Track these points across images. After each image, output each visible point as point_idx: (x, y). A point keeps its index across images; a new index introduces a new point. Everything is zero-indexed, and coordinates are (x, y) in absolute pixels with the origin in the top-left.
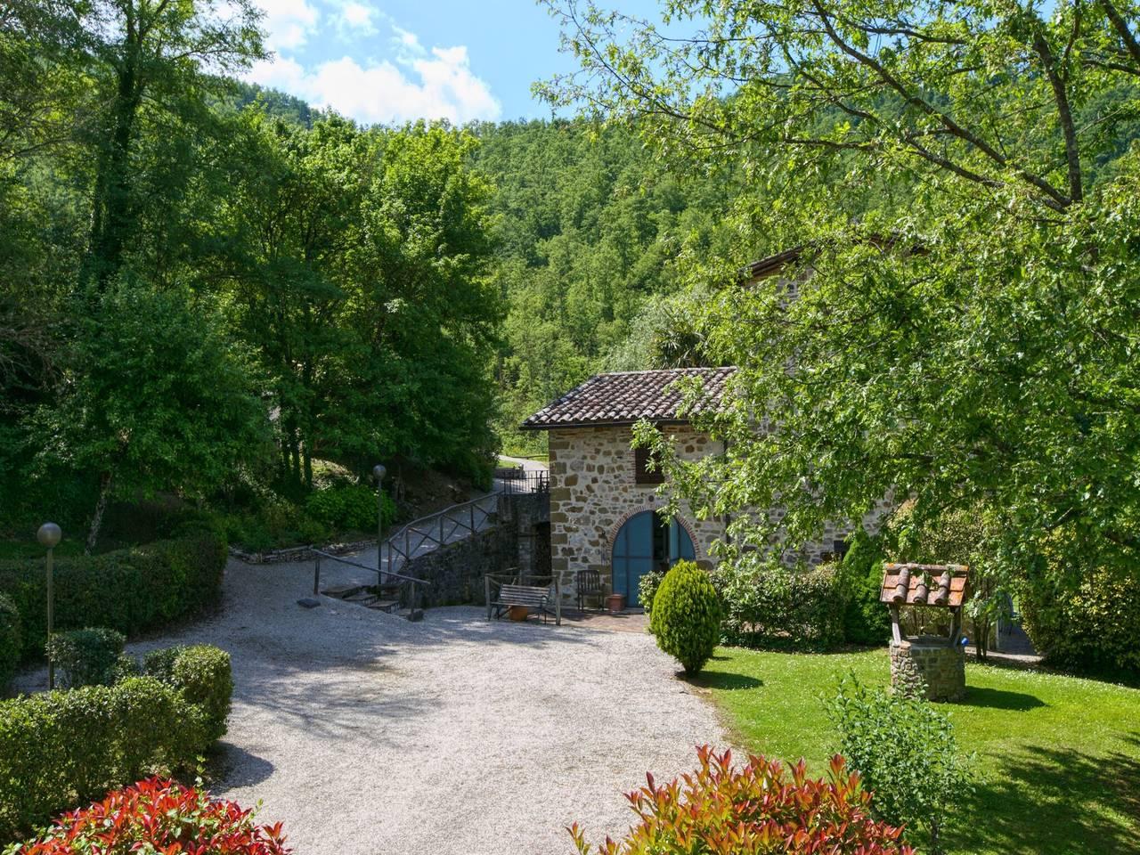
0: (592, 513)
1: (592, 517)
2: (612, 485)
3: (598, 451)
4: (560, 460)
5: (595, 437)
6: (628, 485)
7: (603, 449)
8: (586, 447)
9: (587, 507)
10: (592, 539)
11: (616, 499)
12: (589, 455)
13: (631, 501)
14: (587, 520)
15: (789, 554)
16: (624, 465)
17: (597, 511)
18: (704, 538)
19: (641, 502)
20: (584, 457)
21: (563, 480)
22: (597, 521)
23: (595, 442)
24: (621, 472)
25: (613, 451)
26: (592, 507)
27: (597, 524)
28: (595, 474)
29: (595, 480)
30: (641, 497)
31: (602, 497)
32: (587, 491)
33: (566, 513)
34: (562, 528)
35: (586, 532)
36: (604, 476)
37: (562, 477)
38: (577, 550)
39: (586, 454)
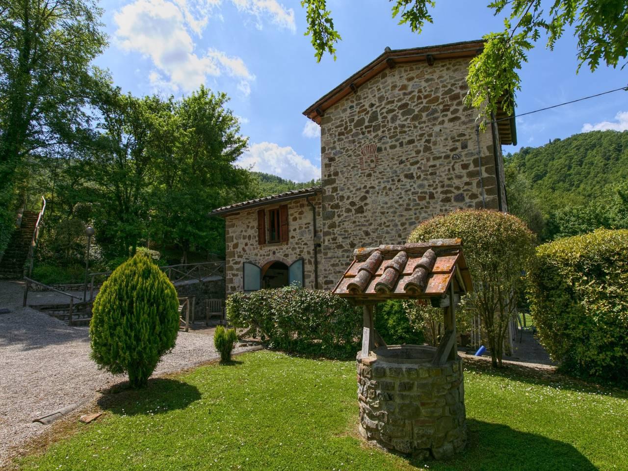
2: (255, 246)
3: (248, 227)
4: (230, 234)
5: (247, 218)
6: (262, 246)
7: (251, 225)
8: (242, 225)
11: (256, 255)
12: (244, 230)
13: (264, 255)
19: (268, 255)
20: (242, 231)
21: (232, 246)
23: (247, 221)
25: (255, 225)
26: (245, 261)
28: (247, 240)
29: (246, 245)
30: (269, 253)
31: (249, 254)
32: (242, 251)
33: (233, 265)
34: (231, 274)
35: (242, 276)
36: (251, 242)
37: (231, 244)
38: (238, 287)
39: (242, 229)
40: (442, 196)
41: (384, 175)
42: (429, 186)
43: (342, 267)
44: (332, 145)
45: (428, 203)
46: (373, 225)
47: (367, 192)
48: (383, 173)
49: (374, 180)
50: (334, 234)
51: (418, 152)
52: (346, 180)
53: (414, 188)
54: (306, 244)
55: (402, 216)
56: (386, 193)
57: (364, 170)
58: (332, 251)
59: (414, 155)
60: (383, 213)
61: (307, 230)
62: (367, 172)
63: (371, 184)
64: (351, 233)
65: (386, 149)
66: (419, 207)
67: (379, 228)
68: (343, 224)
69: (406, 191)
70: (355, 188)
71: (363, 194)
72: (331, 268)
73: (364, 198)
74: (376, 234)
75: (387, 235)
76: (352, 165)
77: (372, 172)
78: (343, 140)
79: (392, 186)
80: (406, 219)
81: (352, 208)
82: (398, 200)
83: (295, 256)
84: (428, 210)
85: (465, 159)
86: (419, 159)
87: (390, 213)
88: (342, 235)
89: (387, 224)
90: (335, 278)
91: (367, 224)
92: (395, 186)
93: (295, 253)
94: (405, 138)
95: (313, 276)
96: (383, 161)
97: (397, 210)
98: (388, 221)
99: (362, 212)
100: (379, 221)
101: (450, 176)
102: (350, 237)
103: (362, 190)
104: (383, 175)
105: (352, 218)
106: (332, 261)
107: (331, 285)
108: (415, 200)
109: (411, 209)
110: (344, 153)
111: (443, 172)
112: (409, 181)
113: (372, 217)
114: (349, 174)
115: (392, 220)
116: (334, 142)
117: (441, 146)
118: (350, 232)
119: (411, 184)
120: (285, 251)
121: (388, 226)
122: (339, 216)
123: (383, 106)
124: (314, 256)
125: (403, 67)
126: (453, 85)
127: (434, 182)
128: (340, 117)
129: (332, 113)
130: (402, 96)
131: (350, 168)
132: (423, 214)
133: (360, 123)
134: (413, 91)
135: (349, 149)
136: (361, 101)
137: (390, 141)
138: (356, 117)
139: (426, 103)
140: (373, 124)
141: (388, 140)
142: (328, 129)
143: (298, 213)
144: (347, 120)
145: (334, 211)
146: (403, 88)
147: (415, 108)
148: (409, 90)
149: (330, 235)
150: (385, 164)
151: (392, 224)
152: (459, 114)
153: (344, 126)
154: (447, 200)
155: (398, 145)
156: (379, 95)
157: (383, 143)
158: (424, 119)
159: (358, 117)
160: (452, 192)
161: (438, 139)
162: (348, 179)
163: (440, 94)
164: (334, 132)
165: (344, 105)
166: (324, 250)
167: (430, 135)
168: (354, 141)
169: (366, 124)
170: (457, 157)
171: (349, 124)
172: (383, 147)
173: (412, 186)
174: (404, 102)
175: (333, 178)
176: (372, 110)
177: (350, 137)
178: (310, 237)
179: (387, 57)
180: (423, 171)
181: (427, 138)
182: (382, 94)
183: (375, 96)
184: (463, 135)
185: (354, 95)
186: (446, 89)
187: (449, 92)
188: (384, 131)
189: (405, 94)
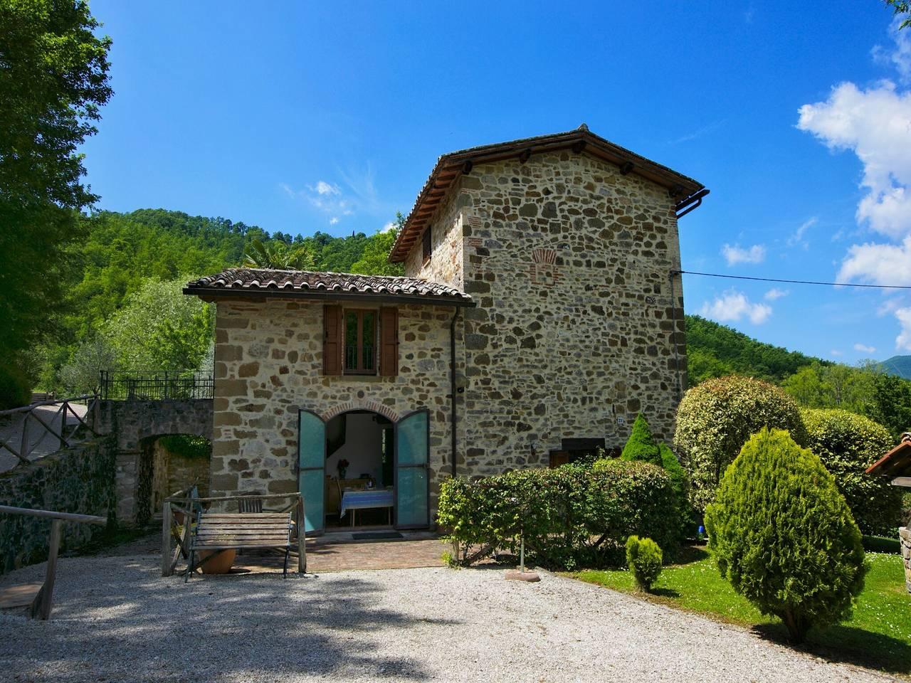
0: (278, 412)
1: (277, 418)
2: (308, 377)
3: (290, 334)
4: (231, 342)
5: (287, 316)
7: (297, 331)
8: (272, 326)
9: (270, 405)
10: (277, 447)
11: (314, 395)
12: (276, 338)
13: (334, 397)
14: (269, 423)
15: (518, 455)
17: (285, 409)
19: (347, 398)
20: (271, 341)
21: (237, 369)
22: (285, 423)
23: (286, 322)
25: (311, 335)
26: (279, 405)
27: (284, 427)
28: (285, 362)
29: (284, 370)
30: (346, 393)
31: (292, 391)
32: (271, 384)
33: (239, 413)
34: (232, 432)
35: (268, 437)
36: (298, 365)
37: (235, 364)
38: (254, 462)
39: (273, 336)
40: (635, 345)
41: (566, 300)
42: (621, 328)
43: (499, 428)
44: (482, 228)
45: (620, 350)
46: (549, 368)
47: (541, 318)
48: (564, 297)
49: (551, 303)
50: (485, 373)
51: (609, 281)
52: (507, 291)
53: (604, 327)
54: (432, 385)
56: (569, 326)
57: (535, 283)
58: (482, 400)
59: (604, 283)
60: (563, 353)
61: (435, 360)
62: (541, 288)
63: (546, 307)
64: (514, 377)
65: (568, 263)
66: (610, 354)
67: (558, 374)
68: (502, 360)
69: (595, 329)
70: (522, 308)
71: (534, 320)
72: (481, 429)
73: (535, 326)
74: (553, 383)
75: (568, 386)
76: (517, 271)
77: (548, 290)
78: (502, 226)
79: (576, 319)
80: (594, 367)
81: (517, 337)
82: (583, 338)
83: (410, 404)
84: (620, 360)
85: (658, 306)
86: (610, 290)
87: (572, 355)
88: (499, 376)
89: (569, 370)
90: (487, 445)
91: (540, 365)
92: (580, 319)
93: (410, 399)
94: (593, 257)
95: (446, 442)
96: (564, 279)
97: (581, 353)
98: (570, 366)
99: (533, 346)
100: (557, 364)
101: (643, 322)
102: (513, 382)
103: (533, 313)
104: (563, 299)
105: (516, 352)
106: (482, 418)
107: (480, 457)
108: (604, 344)
109: (599, 355)
110: (505, 249)
111: (636, 313)
112: (598, 316)
113: (547, 356)
114: (513, 284)
115: (575, 366)
116: (487, 225)
117: (635, 281)
118: (512, 374)
119: (601, 321)
120: (387, 393)
121: (570, 373)
122: (495, 346)
123: (563, 200)
124: (450, 406)
125: (589, 158)
126: (646, 211)
127: (627, 325)
128: (496, 189)
129: (481, 174)
130: (588, 197)
131: (514, 275)
132: (614, 365)
133: (530, 210)
134: (602, 198)
135: (513, 244)
136: (530, 178)
137: (574, 253)
138: (523, 200)
139: (618, 220)
140: (550, 220)
141: (571, 251)
142: (475, 200)
143: (418, 326)
144: (509, 197)
145: (487, 337)
146: (590, 187)
147: (605, 221)
148: (597, 193)
149: (479, 375)
150: (567, 284)
151: (574, 370)
152: (653, 249)
153: (504, 205)
154: (639, 351)
155: (585, 263)
156: (558, 182)
157: (565, 254)
158: (615, 240)
159: (527, 200)
160: (644, 342)
161: (632, 272)
162: (511, 291)
163: (633, 216)
164: (486, 207)
165: (503, 172)
166: (468, 398)
167: (623, 264)
168: (520, 235)
169: (539, 216)
170: (650, 301)
171: (511, 205)
172: (565, 259)
173: (601, 324)
174: (590, 206)
175: (484, 281)
176: (547, 199)
177: (514, 227)
178: (441, 373)
179: (582, 137)
180: (615, 308)
181: (620, 266)
182: (561, 182)
183: (551, 180)
184: (657, 276)
185: (519, 163)
186: (640, 213)
187: (642, 217)
188: (565, 237)
189: (592, 196)
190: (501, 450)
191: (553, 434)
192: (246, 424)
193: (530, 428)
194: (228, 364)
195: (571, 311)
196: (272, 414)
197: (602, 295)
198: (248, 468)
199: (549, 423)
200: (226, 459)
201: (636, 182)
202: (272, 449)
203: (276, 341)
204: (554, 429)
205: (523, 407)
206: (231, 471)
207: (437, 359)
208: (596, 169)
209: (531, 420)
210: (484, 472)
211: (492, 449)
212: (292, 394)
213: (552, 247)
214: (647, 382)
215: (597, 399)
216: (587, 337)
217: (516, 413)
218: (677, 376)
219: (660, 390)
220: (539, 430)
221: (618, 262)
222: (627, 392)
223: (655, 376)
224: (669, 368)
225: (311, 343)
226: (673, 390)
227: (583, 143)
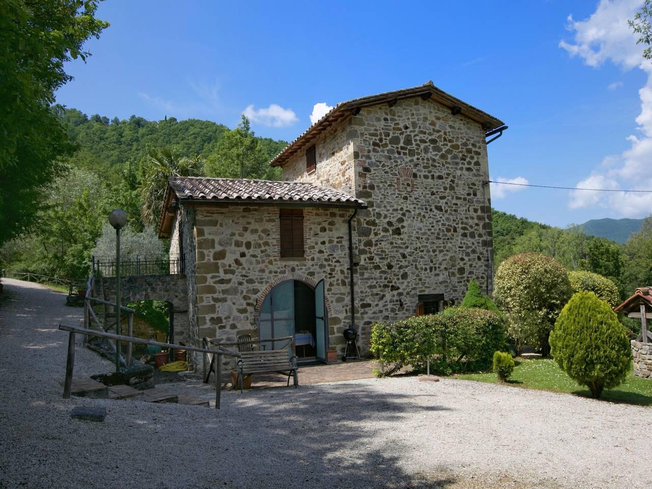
0: (240, 284)
1: (240, 287)
2: (259, 259)
3: (246, 229)
4: (207, 236)
5: (243, 217)
6: (273, 258)
7: (251, 227)
8: (234, 224)
9: (235, 279)
10: (241, 307)
11: (262, 271)
12: (237, 233)
13: (276, 272)
14: (235, 291)
15: (391, 306)
16: (270, 241)
17: (244, 281)
18: (334, 299)
19: (284, 272)
20: (233, 234)
21: (212, 254)
22: (245, 291)
23: (242, 221)
24: (267, 247)
25: (260, 229)
26: (240, 279)
27: (244, 294)
28: (243, 249)
29: (243, 255)
30: (284, 269)
31: (249, 269)
32: (235, 265)
33: (215, 285)
34: (211, 299)
35: (234, 301)
36: (252, 251)
37: (210, 252)
38: (226, 318)
39: (234, 231)
40: (462, 231)
41: (419, 202)
42: (453, 220)
43: (379, 289)
44: (366, 153)
45: (453, 235)
46: (409, 248)
47: (404, 215)
49: (410, 204)
50: (370, 253)
51: (445, 189)
52: (383, 197)
54: (338, 261)
55: (433, 243)
56: (421, 220)
57: (400, 191)
58: (369, 271)
59: (443, 190)
60: (418, 238)
61: (339, 245)
62: (404, 194)
63: (407, 207)
64: (388, 254)
65: (420, 177)
66: (447, 238)
67: (415, 252)
68: (380, 244)
69: (437, 221)
70: (392, 208)
71: (400, 216)
72: (369, 290)
73: (401, 220)
74: (412, 258)
75: (421, 260)
76: (389, 183)
77: (408, 196)
78: (378, 152)
79: (426, 214)
80: (437, 247)
81: (389, 228)
82: (430, 228)
83: (324, 275)
84: (452, 241)
85: (476, 205)
86: (446, 195)
87: (423, 239)
88: (379, 255)
89: (422, 249)
90: (373, 301)
91: (404, 246)
92: (428, 215)
93: (324, 272)
94: (435, 172)
95: (347, 300)
96: (418, 188)
97: (429, 237)
98: (422, 246)
99: (399, 234)
100: (414, 246)
101: (466, 216)
102: (387, 258)
103: (399, 212)
104: (417, 201)
105: (389, 238)
106: (369, 283)
107: (368, 308)
108: (443, 231)
109: (440, 238)
110: (380, 167)
111: (462, 209)
112: (439, 212)
113: (408, 240)
114: (386, 192)
115: (426, 246)
116: (369, 151)
117: (461, 188)
118: (387, 253)
119: (441, 216)
120: (309, 268)
121: (422, 251)
122: (376, 234)
123: (416, 133)
124: (350, 276)
125: (432, 103)
126: (468, 140)
127: (457, 218)
128: (373, 125)
129: (364, 115)
130: (432, 131)
131: (387, 185)
132: (449, 245)
133: (395, 140)
134: (440, 131)
135: (386, 164)
136: (396, 118)
137: (424, 170)
138: (391, 133)
139: (451, 146)
140: (409, 147)
141: (422, 168)
142: (361, 133)
143: (327, 222)
144: (382, 131)
145: (371, 229)
146: (433, 124)
147: (442, 147)
148: (437, 128)
149: (366, 254)
150: (420, 191)
151: (425, 249)
152: (472, 166)
153: (379, 137)
154: (465, 235)
155: (430, 177)
156: (413, 120)
157: (418, 170)
158: (449, 160)
159: (393, 133)
160: (468, 229)
161: (460, 182)
162: (385, 196)
163: (459, 143)
164: (367, 139)
165: (377, 114)
166: (360, 269)
167: (454, 177)
168: (390, 158)
169: (402, 144)
170: (471, 201)
171: (383, 137)
172: (418, 174)
173: (441, 217)
174: (433, 137)
175: (369, 190)
176: (406, 132)
177: (386, 152)
178: (343, 254)
179: (429, 90)
180: (449, 207)
181: (452, 178)
182: (414, 120)
183: (408, 119)
184: (475, 185)
185: (388, 107)
186: (464, 141)
187: (465, 144)
188: (418, 159)
189: (434, 130)
190: (381, 303)
191: (413, 292)
192: (220, 293)
193: (398, 288)
194: (206, 252)
195: (422, 209)
196: (236, 285)
197: (442, 198)
198: (222, 323)
199: (410, 285)
200: (208, 317)
201: (461, 120)
202: (237, 309)
203: (237, 235)
204: (414, 289)
205: (394, 274)
206: (211, 325)
207: (340, 244)
208: (436, 111)
209: (399, 283)
210: (371, 318)
211: (376, 303)
212: (249, 271)
213: (410, 166)
214: (469, 256)
215: (439, 267)
216: (433, 227)
217: (390, 279)
218: (487, 251)
219: (477, 260)
220: (404, 289)
221: (451, 176)
222: (457, 263)
223: (474, 251)
224: (482, 246)
225: (259, 235)
226: (485, 261)
227: (430, 94)
